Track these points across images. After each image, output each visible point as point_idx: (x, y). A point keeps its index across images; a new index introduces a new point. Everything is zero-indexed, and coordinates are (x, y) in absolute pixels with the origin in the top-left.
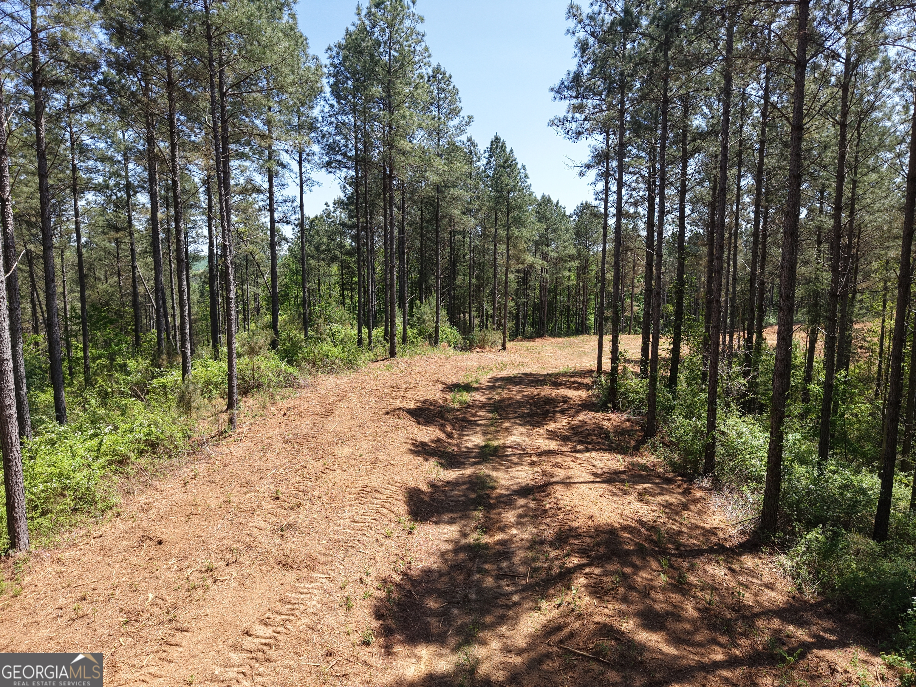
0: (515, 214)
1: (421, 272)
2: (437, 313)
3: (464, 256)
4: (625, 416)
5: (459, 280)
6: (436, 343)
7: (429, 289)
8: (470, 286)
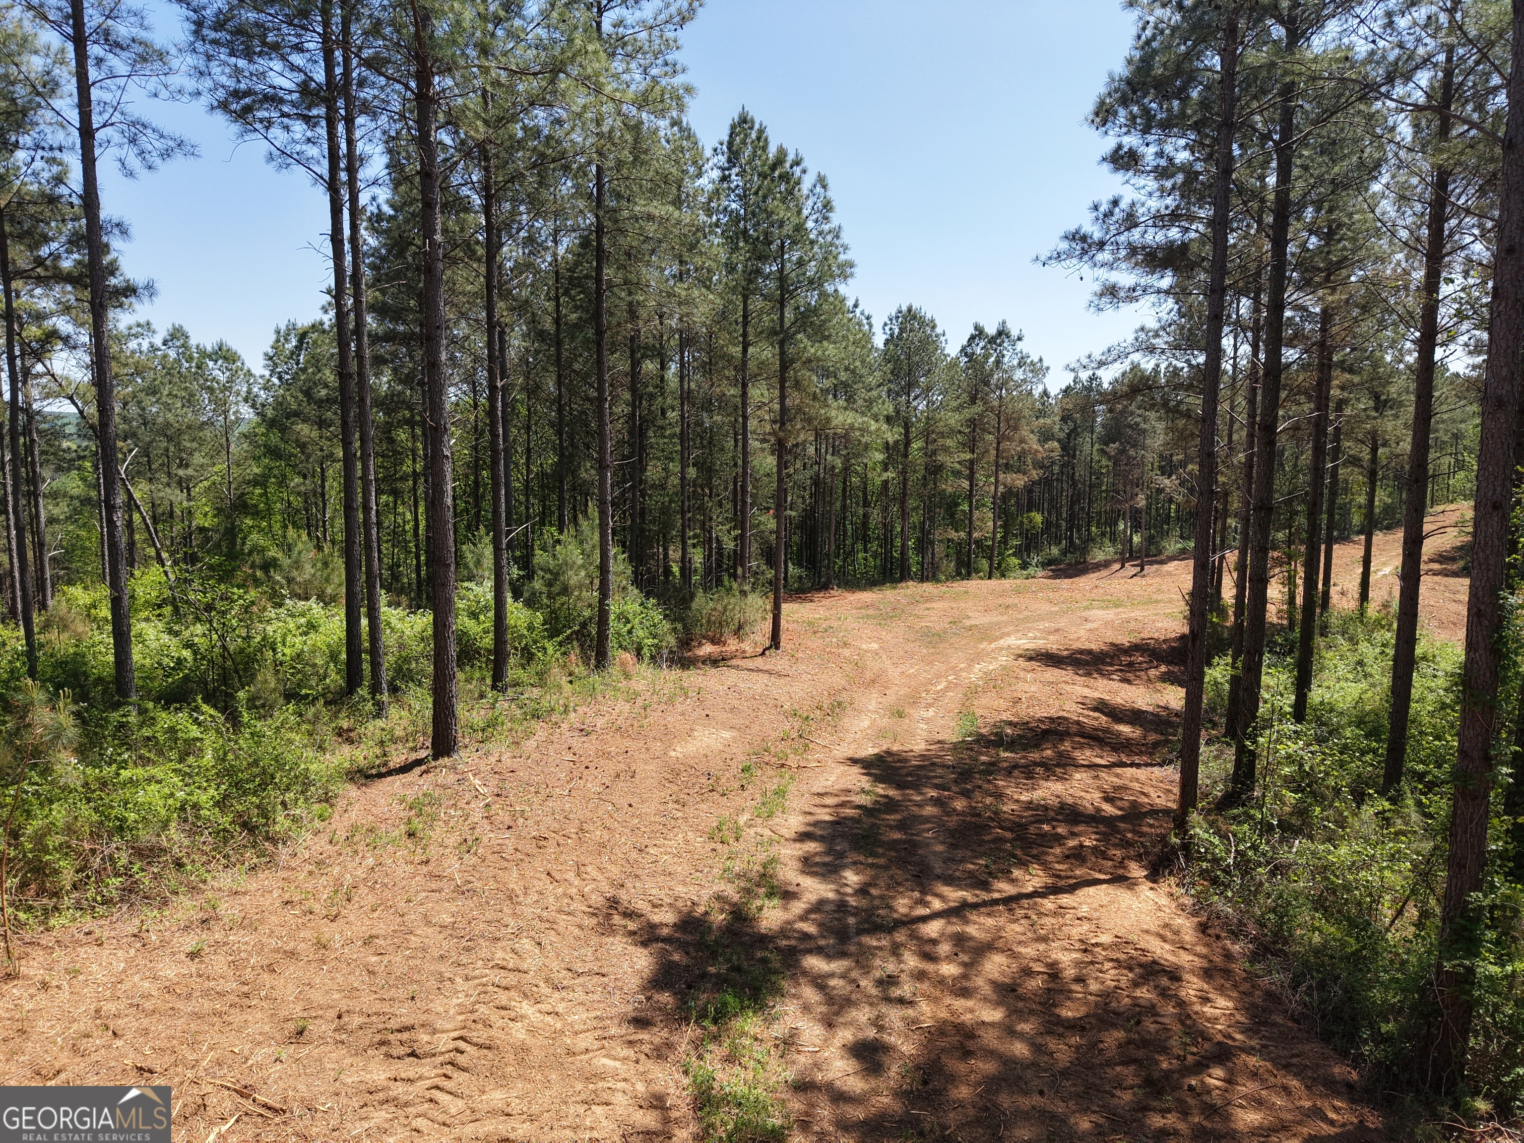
1: (561, 452)
2: (604, 564)
3: (663, 412)
5: (653, 472)
6: (601, 654)
7: (582, 490)
8: (683, 486)
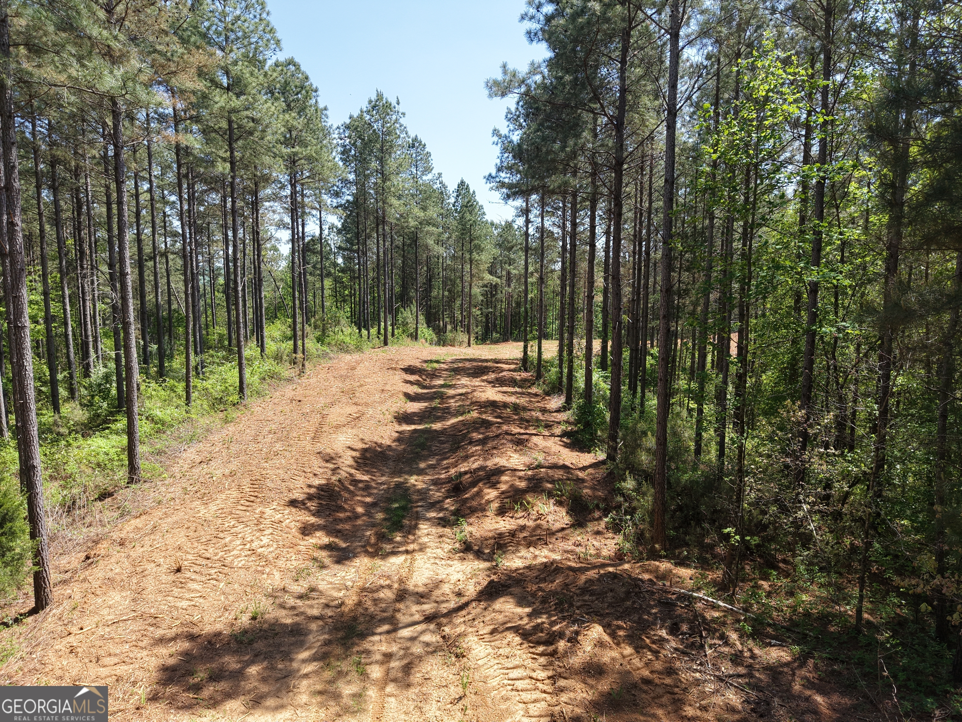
0: (476, 242)
2: (417, 317)
3: (438, 274)
4: (529, 374)
5: (434, 293)
6: (416, 339)
7: (410, 299)
8: (443, 298)
